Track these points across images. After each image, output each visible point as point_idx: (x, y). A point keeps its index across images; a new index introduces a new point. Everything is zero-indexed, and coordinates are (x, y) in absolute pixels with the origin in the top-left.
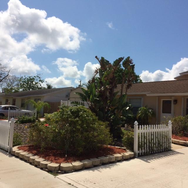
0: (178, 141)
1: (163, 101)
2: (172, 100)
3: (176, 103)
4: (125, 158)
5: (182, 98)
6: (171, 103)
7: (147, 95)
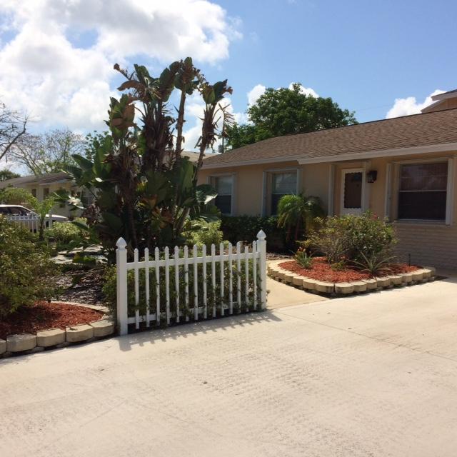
0: (314, 284)
1: (346, 175)
2: (363, 170)
3: (375, 179)
4: (73, 339)
5: (388, 165)
6: (360, 179)
7: (300, 163)
